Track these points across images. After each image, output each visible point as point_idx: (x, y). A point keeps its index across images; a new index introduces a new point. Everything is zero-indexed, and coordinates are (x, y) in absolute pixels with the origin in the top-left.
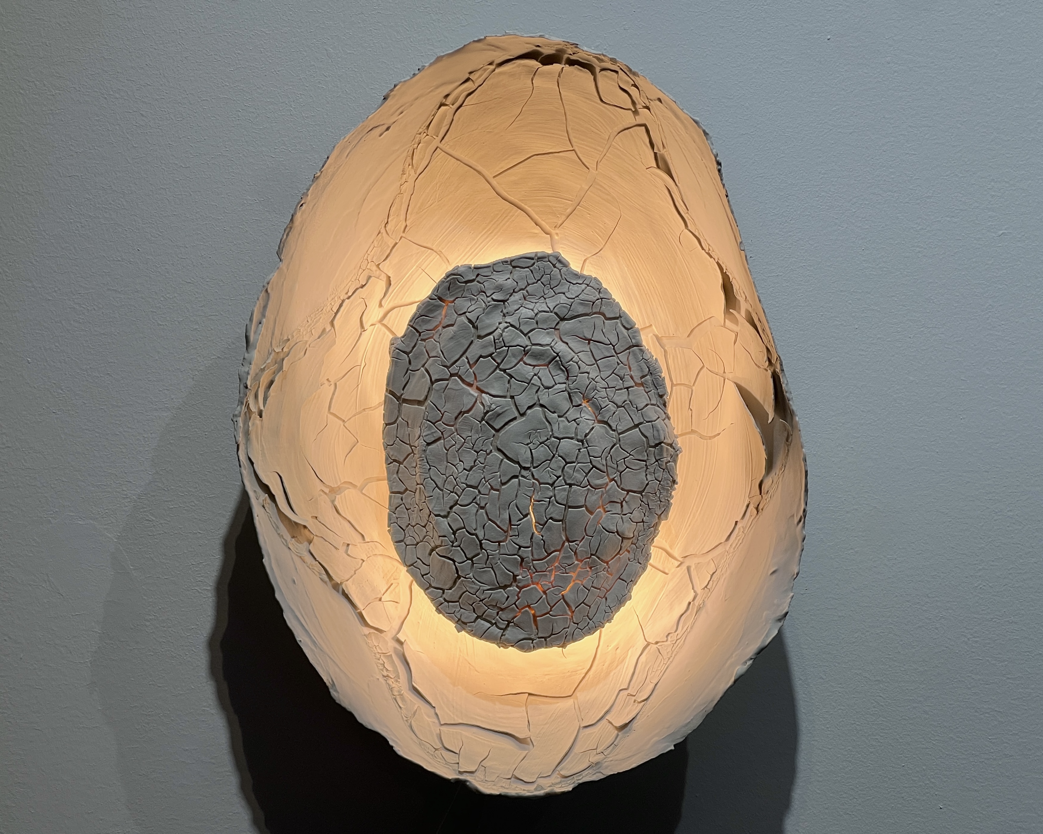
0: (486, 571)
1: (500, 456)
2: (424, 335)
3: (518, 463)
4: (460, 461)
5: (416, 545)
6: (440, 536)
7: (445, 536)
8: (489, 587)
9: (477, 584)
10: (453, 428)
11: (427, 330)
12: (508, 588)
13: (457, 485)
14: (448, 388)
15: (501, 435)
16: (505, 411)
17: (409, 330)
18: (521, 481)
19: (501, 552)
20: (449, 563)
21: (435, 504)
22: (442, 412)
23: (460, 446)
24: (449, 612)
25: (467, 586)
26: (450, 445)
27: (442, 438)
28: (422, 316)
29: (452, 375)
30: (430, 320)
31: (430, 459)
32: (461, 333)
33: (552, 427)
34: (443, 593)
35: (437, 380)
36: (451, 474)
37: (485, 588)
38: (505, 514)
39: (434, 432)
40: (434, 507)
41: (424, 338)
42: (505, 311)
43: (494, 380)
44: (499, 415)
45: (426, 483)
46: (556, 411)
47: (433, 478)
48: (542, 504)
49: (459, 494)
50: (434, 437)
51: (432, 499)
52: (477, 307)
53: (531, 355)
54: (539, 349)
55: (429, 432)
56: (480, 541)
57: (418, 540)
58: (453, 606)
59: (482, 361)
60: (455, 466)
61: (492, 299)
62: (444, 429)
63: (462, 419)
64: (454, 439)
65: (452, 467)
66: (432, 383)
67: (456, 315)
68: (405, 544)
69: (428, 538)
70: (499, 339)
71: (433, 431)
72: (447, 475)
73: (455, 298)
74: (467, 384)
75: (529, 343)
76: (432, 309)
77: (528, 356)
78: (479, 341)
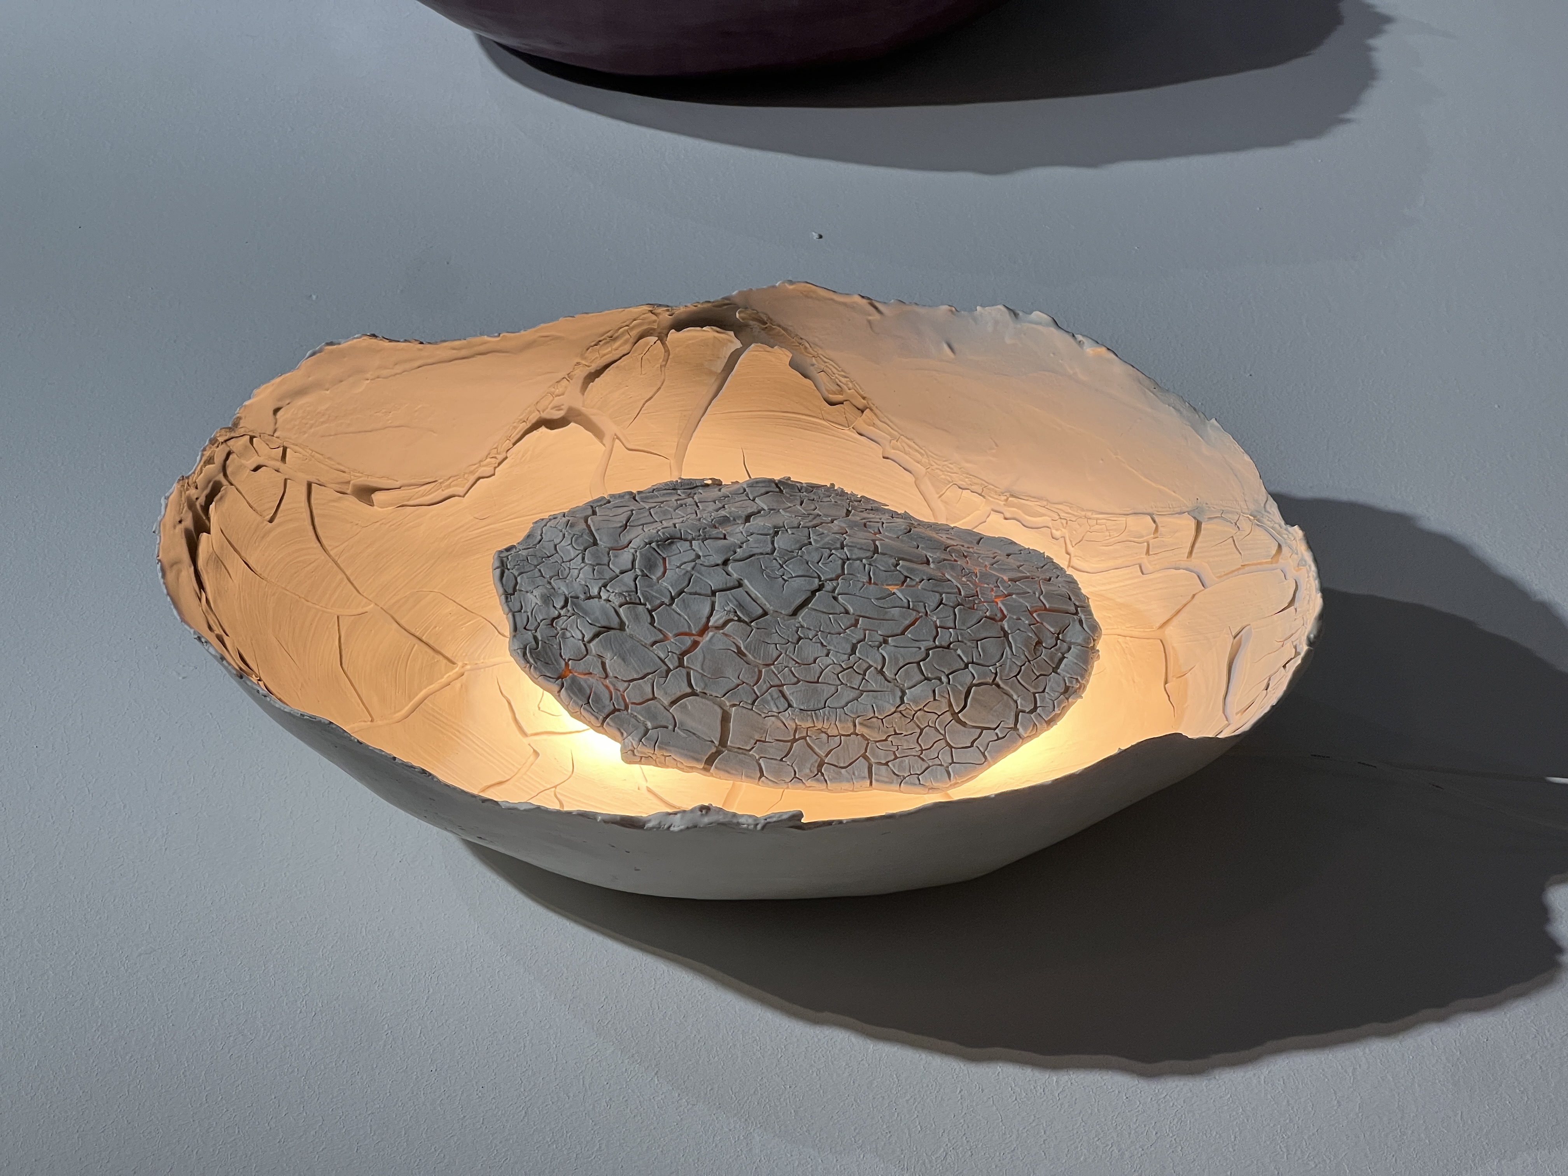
0: (982, 649)
1: (805, 611)
2: (618, 704)
3: (814, 593)
4: (815, 662)
5: (951, 747)
6: (935, 699)
7: (934, 691)
8: (1008, 648)
9: (1004, 661)
10: (763, 670)
11: (611, 699)
12: (1006, 629)
13: (852, 667)
14: (702, 669)
15: (771, 608)
16: (734, 598)
17: (611, 723)
18: (841, 592)
19: (952, 625)
20: (974, 692)
21: (885, 702)
22: (739, 682)
23: (791, 661)
24: (1052, 706)
25: (1008, 674)
26: (791, 675)
27: (781, 688)
28: (589, 703)
29: (681, 664)
30: (595, 693)
31: (814, 705)
32: (616, 648)
33: (757, 554)
34: (1023, 712)
35: (690, 685)
36: (836, 677)
37: (1009, 652)
38: (893, 612)
39: (772, 696)
40: (888, 702)
41: (623, 704)
42: (582, 596)
43: (688, 610)
44: (740, 605)
45: (852, 712)
46: (732, 548)
47: (843, 703)
48: (874, 574)
49: (865, 666)
50: (779, 697)
51: (876, 705)
52: (575, 626)
53: (650, 570)
54: (640, 561)
55: (772, 703)
56: (937, 647)
57: (943, 743)
58: (1043, 700)
59: (658, 623)
60: (823, 671)
61: (562, 608)
62: (765, 682)
63: (750, 653)
64: (780, 669)
65: (825, 674)
66: (694, 693)
67: (588, 657)
68: (951, 764)
69: (939, 724)
70: (625, 597)
71: (769, 698)
72: (839, 683)
73: (561, 656)
74: (695, 644)
75: (631, 570)
76: (576, 690)
77: (650, 573)
78: (628, 627)
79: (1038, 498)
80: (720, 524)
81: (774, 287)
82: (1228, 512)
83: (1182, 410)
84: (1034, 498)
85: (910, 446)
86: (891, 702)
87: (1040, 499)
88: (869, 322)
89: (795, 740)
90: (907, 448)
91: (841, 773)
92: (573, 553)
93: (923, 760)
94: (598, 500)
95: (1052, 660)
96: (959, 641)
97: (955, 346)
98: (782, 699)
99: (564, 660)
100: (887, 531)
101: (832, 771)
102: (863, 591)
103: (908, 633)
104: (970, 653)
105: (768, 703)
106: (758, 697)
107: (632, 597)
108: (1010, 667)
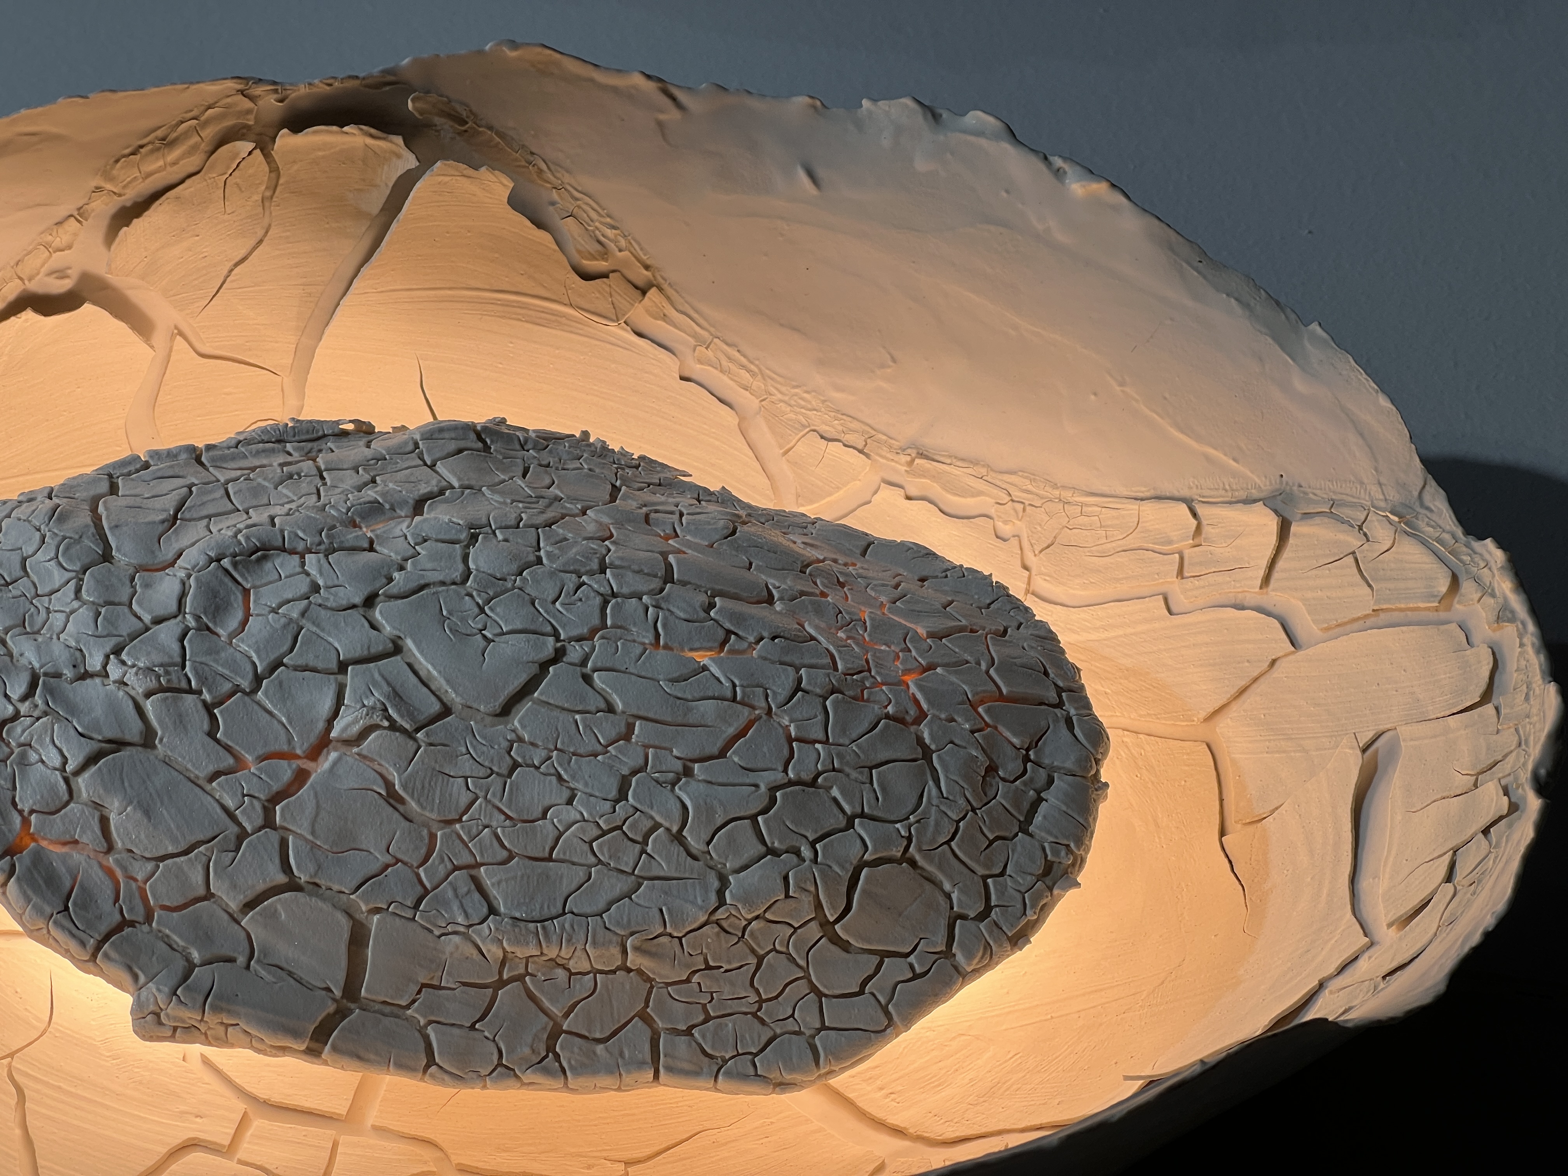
0: (881, 784)
1: (527, 706)
2: (131, 910)
3: (544, 667)
4: (544, 816)
5: (820, 995)
6: (787, 896)
7: (786, 878)
8: (931, 783)
9: (924, 812)
10: (439, 834)
11: (117, 899)
12: (927, 741)
13: (620, 828)
14: (313, 833)
15: (458, 700)
16: (383, 676)
17: (113, 954)
18: (599, 664)
19: (821, 736)
20: (866, 877)
21: (686, 901)
22: (388, 859)
23: (496, 813)
24: (1019, 906)
25: (934, 840)
26: (496, 844)
27: (473, 872)
28: (67, 908)
29: (269, 822)
30: (83, 888)
31: (542, 907)
32: (131, 786)
33: (434, 584)
34: (963, 917)
35: (286, 867)
36: (586, 847)
37: (934, 791)
38: (702, 709)
39: (455, 890)
40: (693, 903)
41: (140, 910)
42: (68, 673)
43: (289, 703)
44: (396, 694)
45: (618, 924)
46: (384, 571)
47: (601, 905)
48: (664, 626)
49: (649, 824)
50: (469, 892)
51: (668, 909)
52: (48, 739)
53: (214, 617)
54: (195, 597)
55: (455, 907)
56: (791, 783)
57: (802, 987)
58: (1001, 893)
59: (225, 733)
60: (561, 835)
61: (24, 699)
62: (442, 860)
63: (412, 797)
64: (474, 831)
65: (565, 841)
66: (293, 886)
67: (72, 805)
68: (819, 1031)
69: (795, 946)
70: (158, 677)
71: (450, 894)
72: (593, 860)
73: (14, 804)
74: (301, 776)
75: (175, 617)
76: (41, 882)
77: (215, 623)
78: (161, 740)
79: (972, 462)
80: (363, 518)
81: (480, 52)
82: (1344, 504)
83: (1252, 303)
84: (962, 460)
85: (730, 358)
86: (699, 901)
87: (975, 462)
88: (660, 124)
89: (501, 983)
90: (725, 363)
91: (594, 1053)
92: (58, 577)
93: (762, 1022)
94: (123, 463)
95: (1017, 807)
96: (834, 770)
97: (821, 172)
98: (477, 896)
99: (21, 812)
100: (689, 532)
101: (576, 1050)
102: (644, 663)
103: (734, 753)
104: (858, 795)
105: (446, 904)
106: (427, 892)
107: (174, 677)
108: (937, 824)
